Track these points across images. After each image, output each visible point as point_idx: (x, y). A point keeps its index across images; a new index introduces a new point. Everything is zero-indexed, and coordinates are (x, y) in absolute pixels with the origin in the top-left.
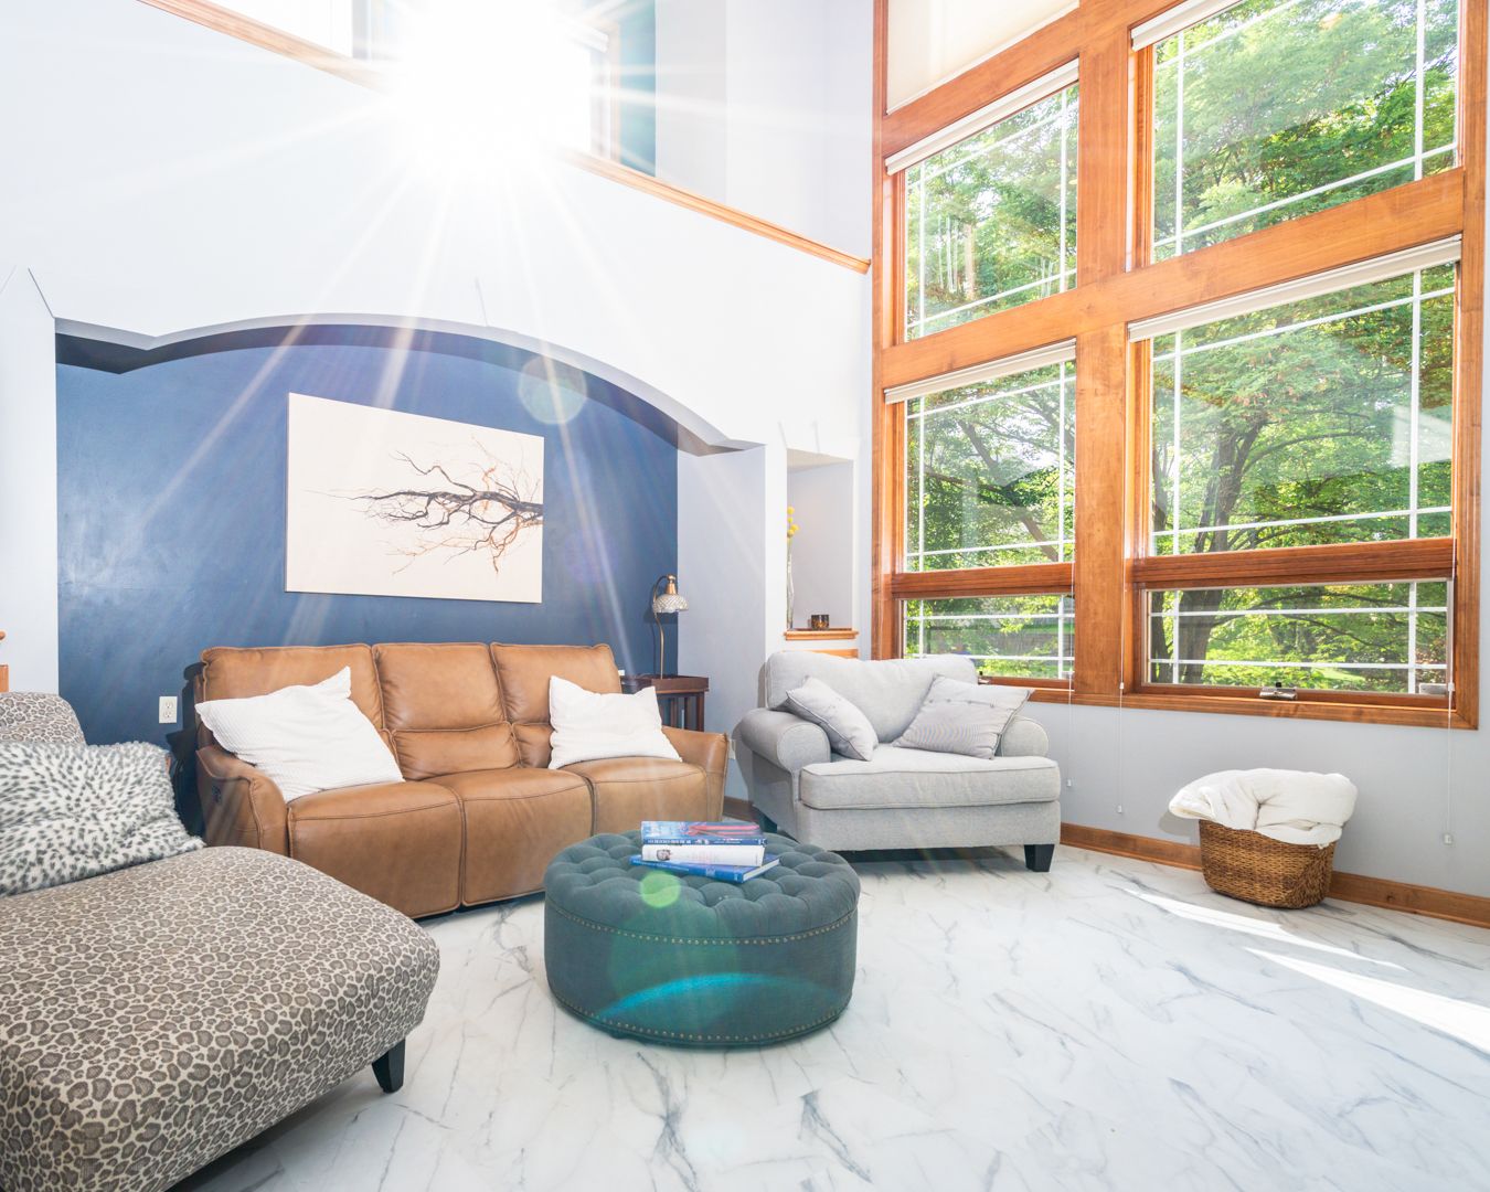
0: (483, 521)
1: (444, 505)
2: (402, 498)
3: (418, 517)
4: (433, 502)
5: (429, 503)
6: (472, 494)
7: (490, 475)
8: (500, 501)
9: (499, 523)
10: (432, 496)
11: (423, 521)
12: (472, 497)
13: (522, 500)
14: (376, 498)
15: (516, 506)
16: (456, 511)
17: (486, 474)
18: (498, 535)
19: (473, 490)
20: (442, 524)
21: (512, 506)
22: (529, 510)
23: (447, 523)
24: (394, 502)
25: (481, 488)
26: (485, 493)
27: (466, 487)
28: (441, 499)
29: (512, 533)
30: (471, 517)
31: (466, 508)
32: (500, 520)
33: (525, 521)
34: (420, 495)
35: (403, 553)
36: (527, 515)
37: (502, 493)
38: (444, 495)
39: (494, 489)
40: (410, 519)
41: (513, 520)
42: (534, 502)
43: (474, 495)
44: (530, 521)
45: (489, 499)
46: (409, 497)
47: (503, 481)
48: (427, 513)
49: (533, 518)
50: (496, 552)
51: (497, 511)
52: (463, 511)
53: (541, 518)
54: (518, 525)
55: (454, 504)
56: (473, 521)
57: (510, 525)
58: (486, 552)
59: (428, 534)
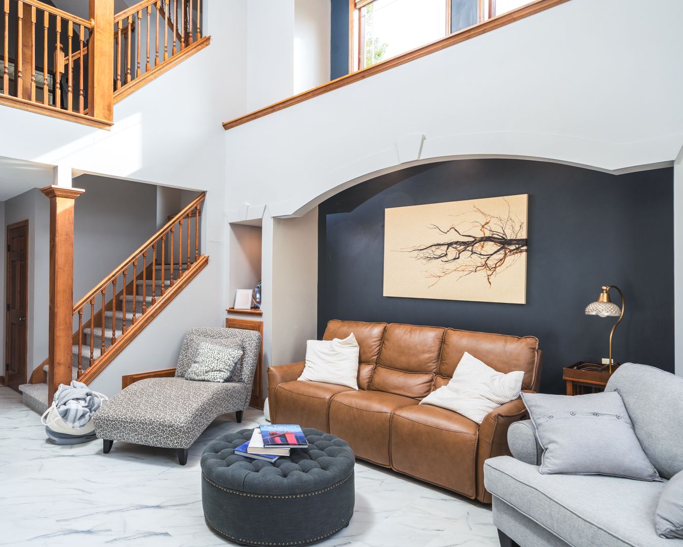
0: (481, 255)
1: (456, 248)
2: (433, 248)
3: (442, 257)
4: (450, 248)
5: (448, 249)
6: (473, 239)
7: (486, 226)
8: (492, 241)
9: (491, 255)
10: (450, 245)
11: (444, 259)
12: (473, 241)
13: (509, 238)
14: (421, 250)
15: (504, 243)
16: (463, 251)
17: (483, 227)
18: (491, 263)
19: (474, 237)
20: (455, 259)
21: (501, 243)
22: (514, 244)
23: (458, 258)
24: (429, 251)
25: (480, 235)
26: (482, 238)
27: (470, 236)
28: (455, 246)
29: (501, 260)
30: (473, 253)
31: (470, 248)
32: (492, 253)
33: (511, 251)
34: (443, 245)
35: (434, 276)
36: (513, 247)
37: (494, 236)
38: (456, 243)
39: (488, 234)
40: (438, 258)
41: (502, 252)
42: (518, 238)
43: (475, 240)
44: (515, 251)
45: (485, 241)
46: (437, 247)
47: (496, 228)
48: (447, 254)
49: (517, 249)
50: (490, 273)
51: (491, 247)
52: (468, 250)
53: (525, 248)
54: (506, 254)
55: (462, 247)
56: (474, 256)
57: (500, 255)
58: (483, 273)
59: (447, 266)
